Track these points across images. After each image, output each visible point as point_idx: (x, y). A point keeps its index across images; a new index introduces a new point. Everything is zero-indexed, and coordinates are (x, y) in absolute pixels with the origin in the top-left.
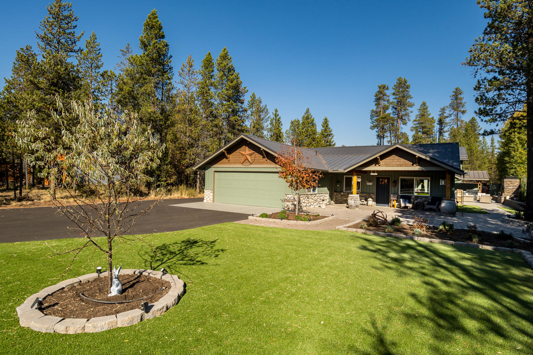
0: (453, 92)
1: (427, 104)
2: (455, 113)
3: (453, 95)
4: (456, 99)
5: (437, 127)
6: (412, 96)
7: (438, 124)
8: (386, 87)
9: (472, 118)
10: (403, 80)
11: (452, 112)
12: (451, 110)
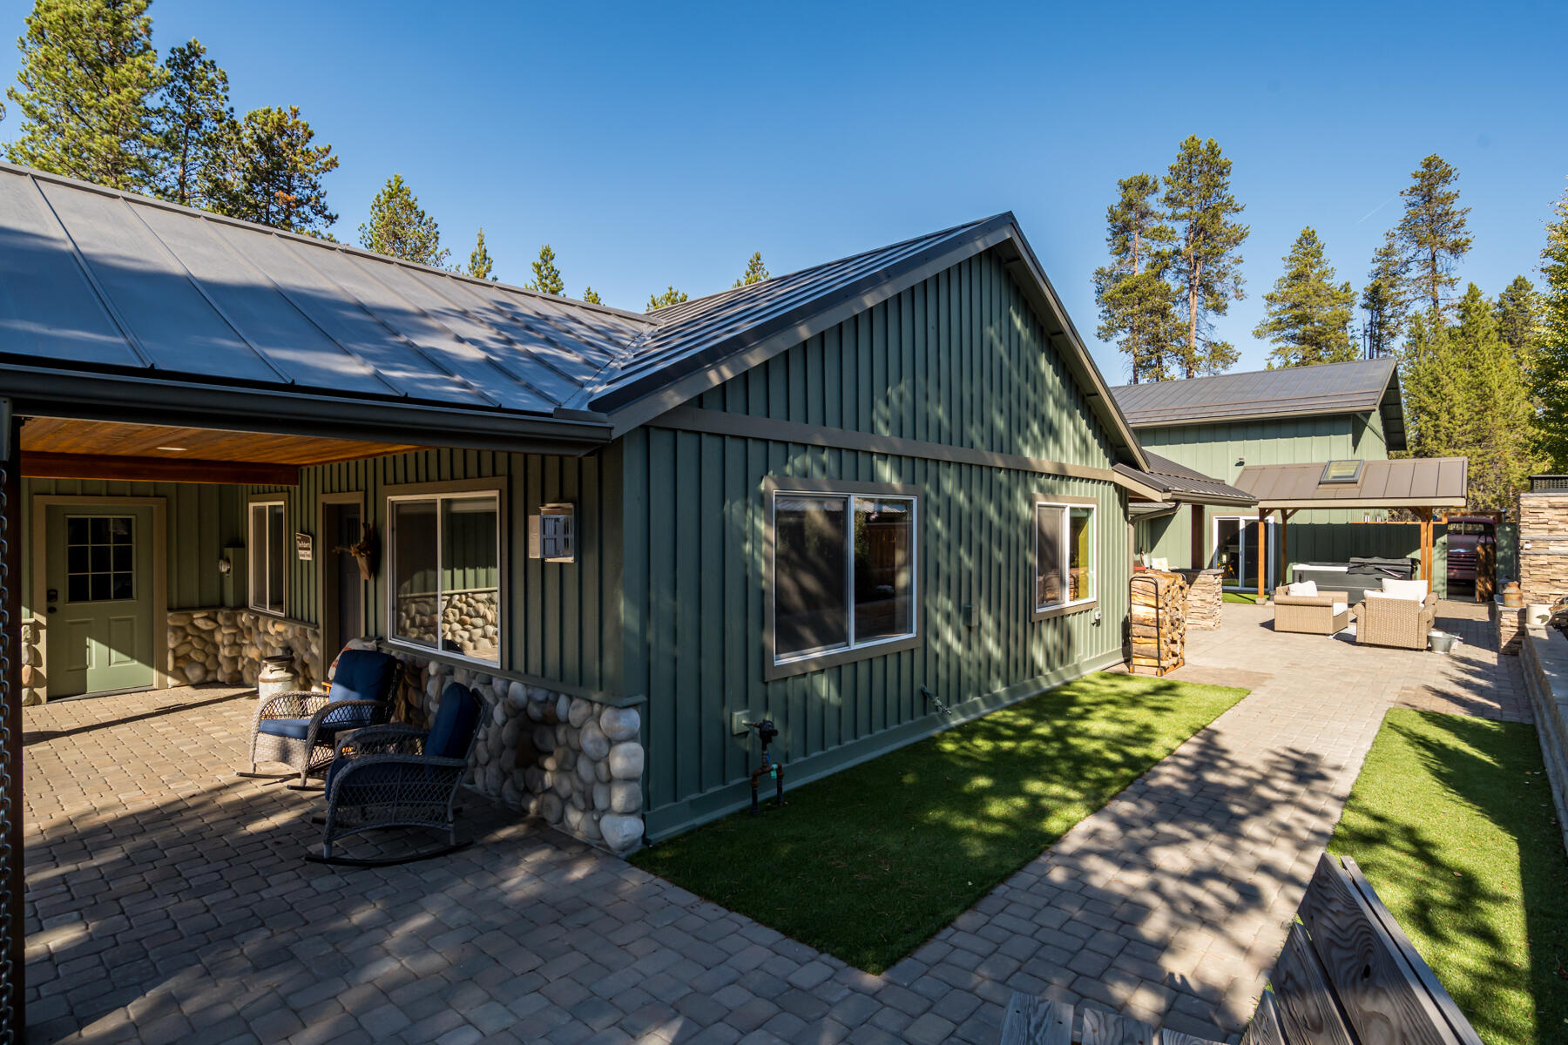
0: (1416, 176)
1: (1321, 238)
2: (1425, 254)
3: (1414, 189)
4: (1428, 198)
5: (1360, 318)
6: (1238, 201)
7: (1365, 307)
8: (1151, 182)
9: (1516, 283)
10: (1203, 147)
11: (1411, 253)
12: (1407, 245)
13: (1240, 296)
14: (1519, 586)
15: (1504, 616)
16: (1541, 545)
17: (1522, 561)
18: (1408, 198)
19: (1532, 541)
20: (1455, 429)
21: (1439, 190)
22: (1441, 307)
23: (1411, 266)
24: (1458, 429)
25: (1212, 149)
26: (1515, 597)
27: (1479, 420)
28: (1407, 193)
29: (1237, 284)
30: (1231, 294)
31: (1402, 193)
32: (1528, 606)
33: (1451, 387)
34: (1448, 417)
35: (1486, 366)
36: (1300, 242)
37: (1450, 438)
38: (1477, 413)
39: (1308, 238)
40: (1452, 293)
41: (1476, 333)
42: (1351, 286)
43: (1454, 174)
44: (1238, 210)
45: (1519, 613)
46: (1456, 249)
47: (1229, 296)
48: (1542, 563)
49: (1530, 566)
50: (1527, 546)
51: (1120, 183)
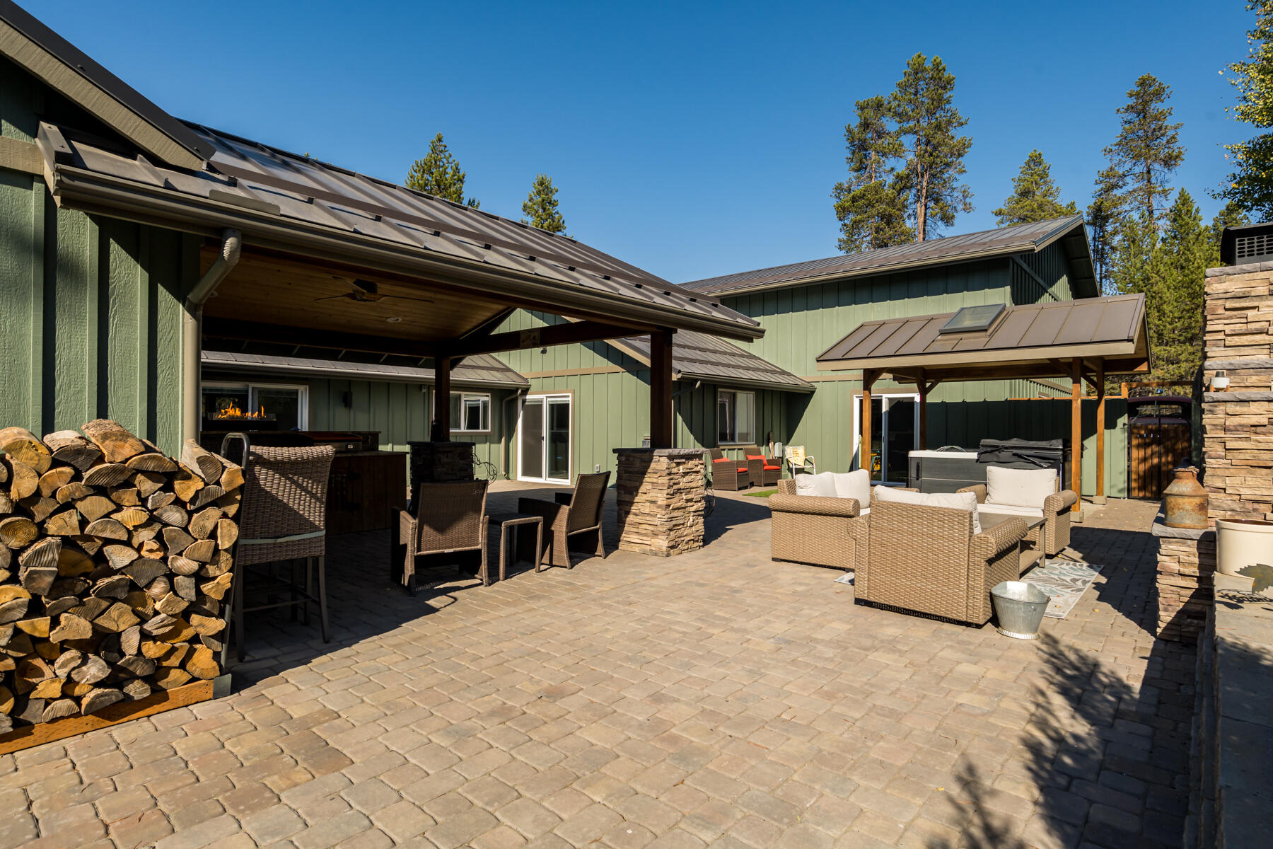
0: (1131, 95)
1: (1047, 159)
2: (1140, 168)
3: (1129, 107)
4: (1143, 115)
10: (928, 65)
11: (1127, 166)
12: (1124, 159)
13: (968, 208)
14: (1200, 478)
15: (1165, 548)
16: (1254, 380)
17: (1207, 419)
18: (1124, 115)
19: (1232, 371)
20: (1165, 326)
21: (1152, 107)
22: (1155, 217)
23: (1128, 179)
24: (1168, 326)
25: (937, 66)
26: (1189, 504)
27: (1190, 318)
28: (1122, 110)
29: (965, 197)
30: (960, 207)
31: (1118, 110)
32: (1220, 528)
33: (1161, 285)
34: (1157, 314)
35: (1196, 265)
36: (1028, 163)
37: (1160, 335)
38: (1188, 311)
39: (1036, 160)
40: (1164, 203)
41: (1187, 234)
42: (1076, 205)
43: (1167, 91)
44: (962, 124)
45: (1200, 542)
46: (1169, 161)
47: (958, 209)
48: (1254, 420)
49: (1226, 429)
50: (1222, 382)
51: (857, 104)
